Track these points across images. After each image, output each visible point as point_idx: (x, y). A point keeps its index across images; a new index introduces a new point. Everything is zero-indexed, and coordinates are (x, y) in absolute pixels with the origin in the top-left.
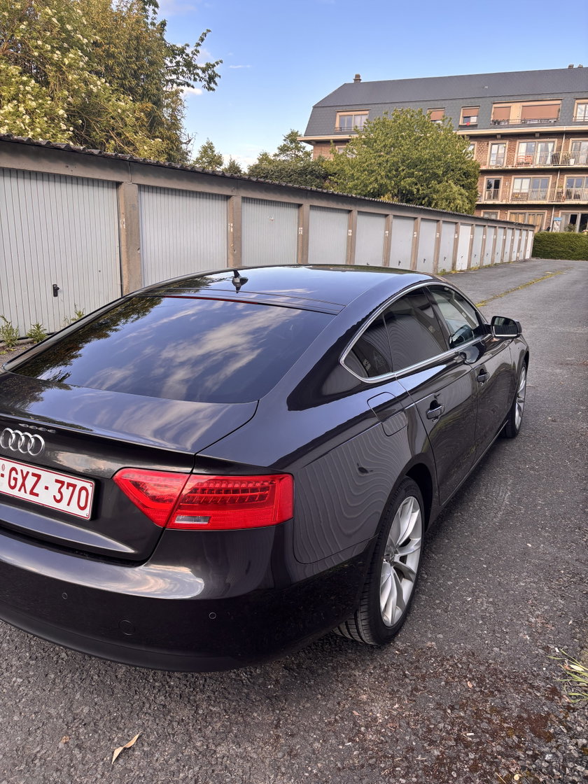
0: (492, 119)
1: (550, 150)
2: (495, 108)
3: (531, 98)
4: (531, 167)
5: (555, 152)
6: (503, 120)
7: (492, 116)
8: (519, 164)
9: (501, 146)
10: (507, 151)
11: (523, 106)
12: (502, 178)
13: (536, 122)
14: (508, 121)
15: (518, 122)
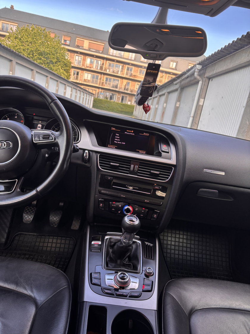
0: (76, 44)
1: (99, 63)
2: (78, 39)
3: (93, 40)
4: (92, 69)
5: (101, 65)
6: (81, 46)
7: (76, 43)
8: (87, 67)
9: (80, 57)
10: (82, 60)
11: (89, 42)
12: (80, 71)
13: (94, 50)
14: (83, 47)
15: (87, 48)
